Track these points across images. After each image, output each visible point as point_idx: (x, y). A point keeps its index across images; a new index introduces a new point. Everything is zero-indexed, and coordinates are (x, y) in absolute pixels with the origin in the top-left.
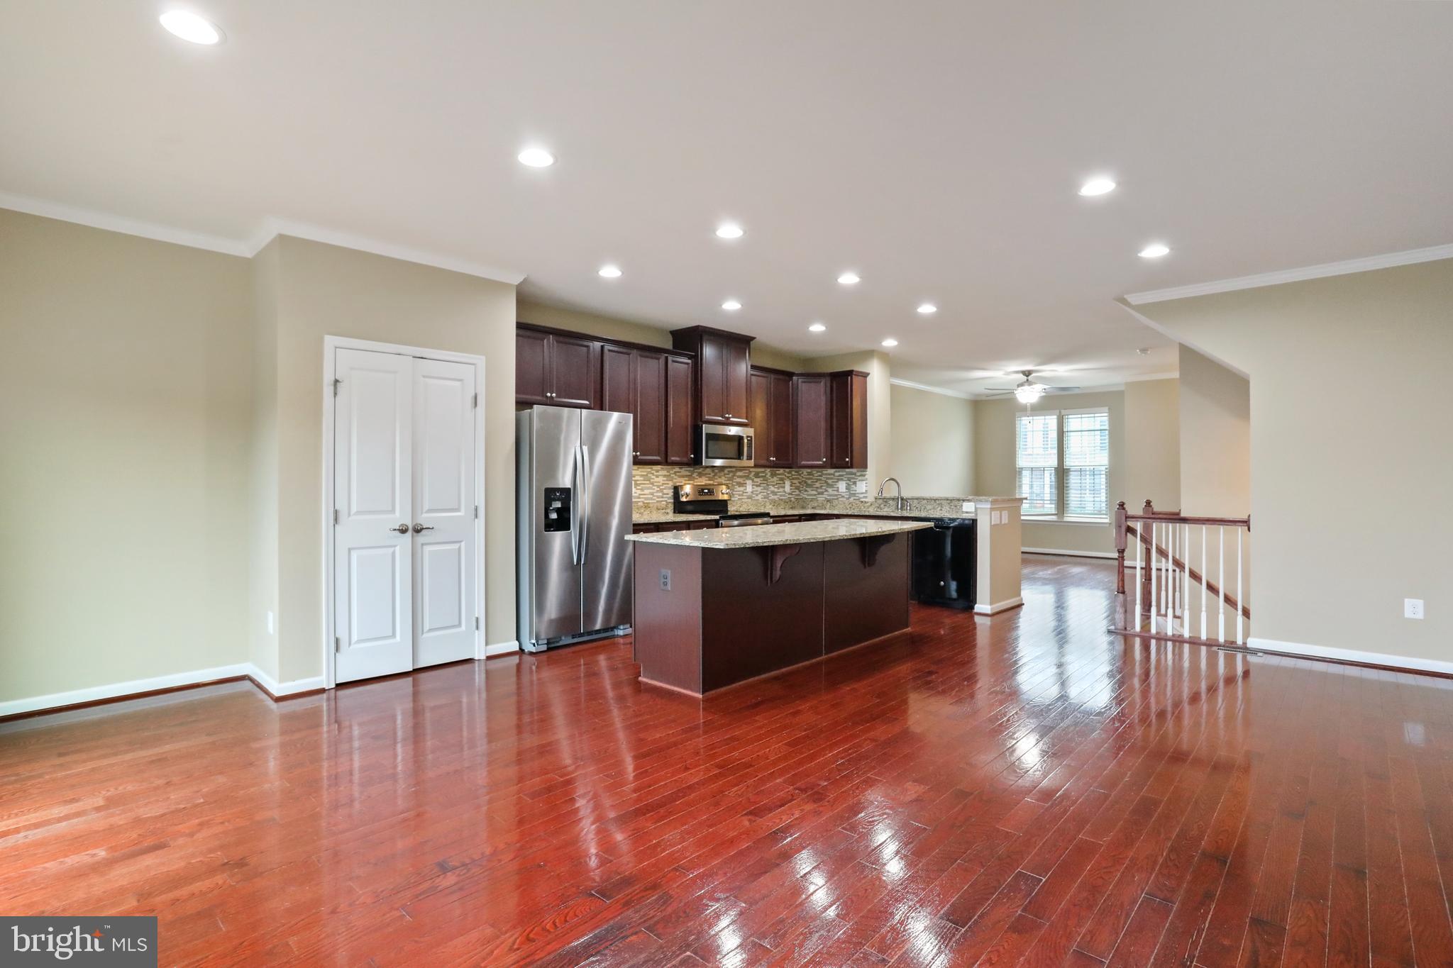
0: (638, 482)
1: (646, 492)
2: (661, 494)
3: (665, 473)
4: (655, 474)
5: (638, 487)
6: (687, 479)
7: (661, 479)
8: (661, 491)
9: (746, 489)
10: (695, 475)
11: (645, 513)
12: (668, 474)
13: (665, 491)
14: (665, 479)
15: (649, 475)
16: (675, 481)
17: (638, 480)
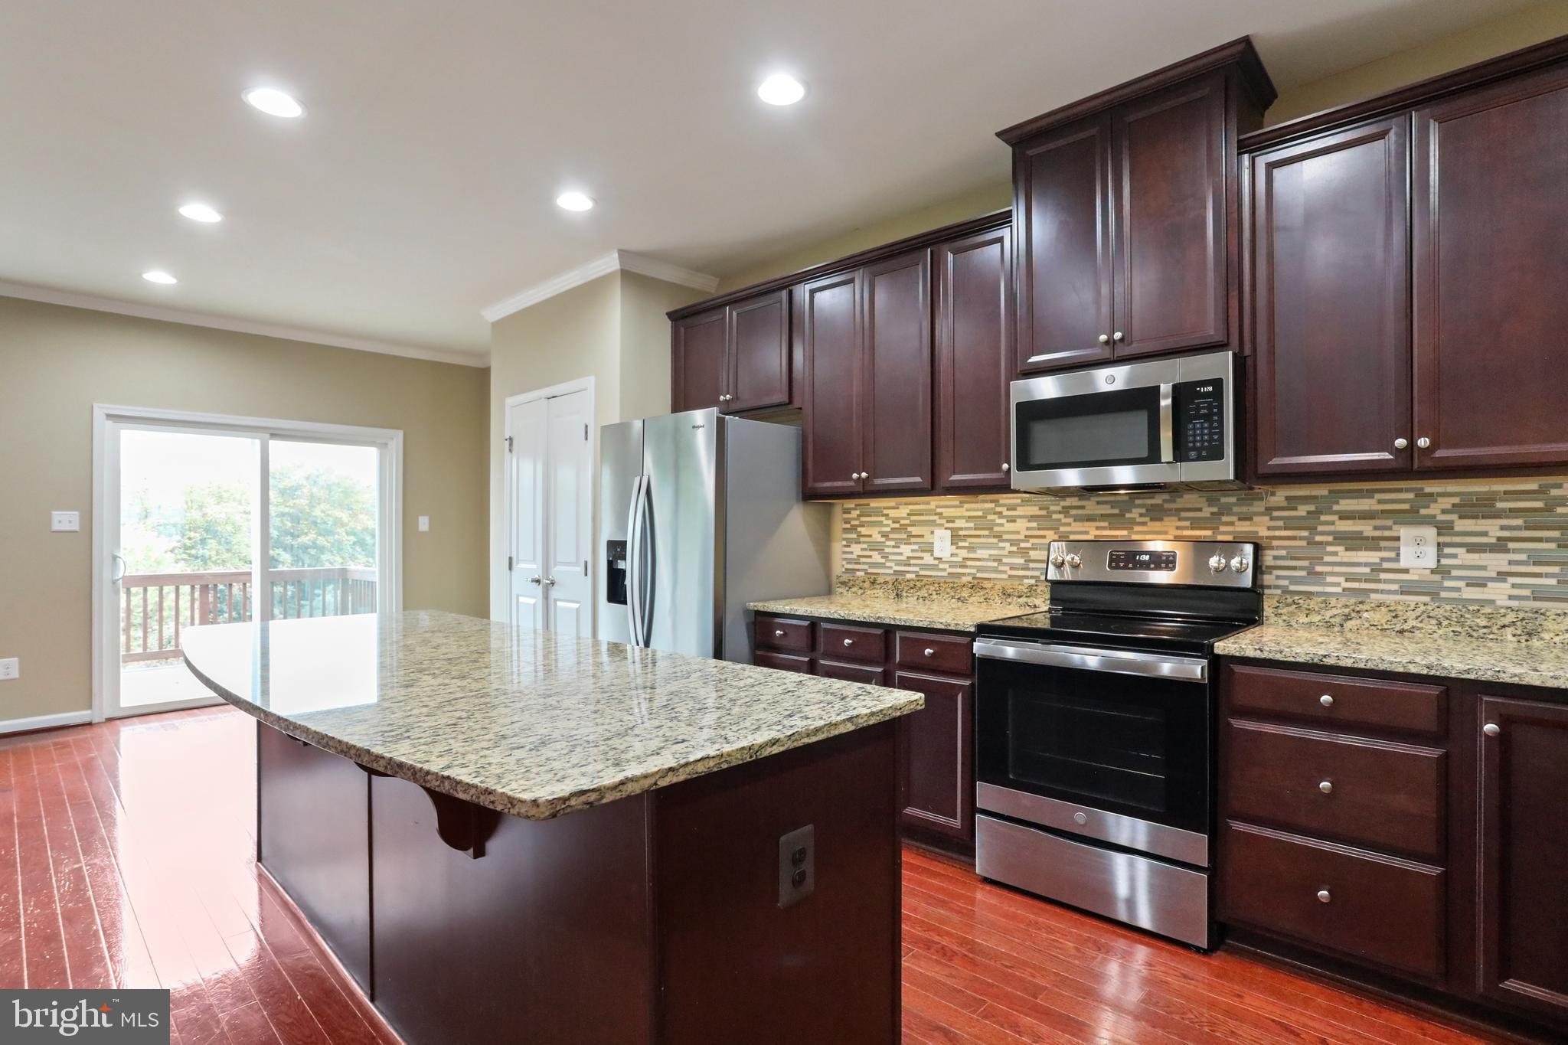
0: (961, 533)
1: (982, 553)
2: (1022, 561)
3: (1034, 510)
4: (1006, 513)
5: (961, 544)
6: (1106, 524)
7: (1021, 525)
8: (1024, 552)
9: (1397, 559)
10: (1134, 514)
11: (971, 600)
12: (1044, 513)
13: (1033, 554)
14: (1034, 525)
15: (990, 517)
16: (1062, 529)
17: (961, 529)
